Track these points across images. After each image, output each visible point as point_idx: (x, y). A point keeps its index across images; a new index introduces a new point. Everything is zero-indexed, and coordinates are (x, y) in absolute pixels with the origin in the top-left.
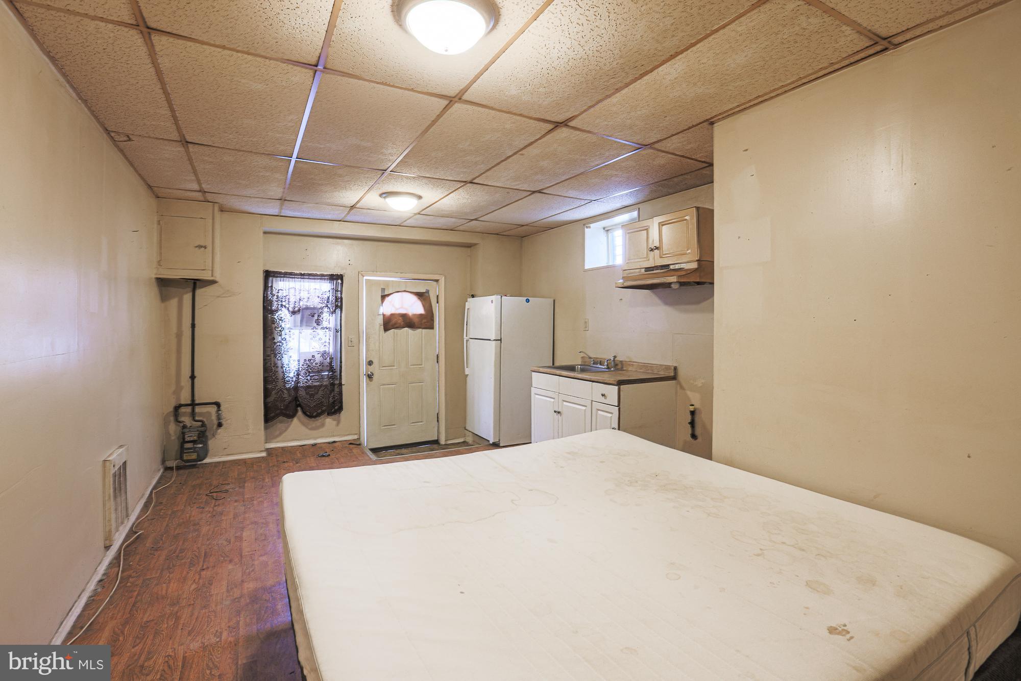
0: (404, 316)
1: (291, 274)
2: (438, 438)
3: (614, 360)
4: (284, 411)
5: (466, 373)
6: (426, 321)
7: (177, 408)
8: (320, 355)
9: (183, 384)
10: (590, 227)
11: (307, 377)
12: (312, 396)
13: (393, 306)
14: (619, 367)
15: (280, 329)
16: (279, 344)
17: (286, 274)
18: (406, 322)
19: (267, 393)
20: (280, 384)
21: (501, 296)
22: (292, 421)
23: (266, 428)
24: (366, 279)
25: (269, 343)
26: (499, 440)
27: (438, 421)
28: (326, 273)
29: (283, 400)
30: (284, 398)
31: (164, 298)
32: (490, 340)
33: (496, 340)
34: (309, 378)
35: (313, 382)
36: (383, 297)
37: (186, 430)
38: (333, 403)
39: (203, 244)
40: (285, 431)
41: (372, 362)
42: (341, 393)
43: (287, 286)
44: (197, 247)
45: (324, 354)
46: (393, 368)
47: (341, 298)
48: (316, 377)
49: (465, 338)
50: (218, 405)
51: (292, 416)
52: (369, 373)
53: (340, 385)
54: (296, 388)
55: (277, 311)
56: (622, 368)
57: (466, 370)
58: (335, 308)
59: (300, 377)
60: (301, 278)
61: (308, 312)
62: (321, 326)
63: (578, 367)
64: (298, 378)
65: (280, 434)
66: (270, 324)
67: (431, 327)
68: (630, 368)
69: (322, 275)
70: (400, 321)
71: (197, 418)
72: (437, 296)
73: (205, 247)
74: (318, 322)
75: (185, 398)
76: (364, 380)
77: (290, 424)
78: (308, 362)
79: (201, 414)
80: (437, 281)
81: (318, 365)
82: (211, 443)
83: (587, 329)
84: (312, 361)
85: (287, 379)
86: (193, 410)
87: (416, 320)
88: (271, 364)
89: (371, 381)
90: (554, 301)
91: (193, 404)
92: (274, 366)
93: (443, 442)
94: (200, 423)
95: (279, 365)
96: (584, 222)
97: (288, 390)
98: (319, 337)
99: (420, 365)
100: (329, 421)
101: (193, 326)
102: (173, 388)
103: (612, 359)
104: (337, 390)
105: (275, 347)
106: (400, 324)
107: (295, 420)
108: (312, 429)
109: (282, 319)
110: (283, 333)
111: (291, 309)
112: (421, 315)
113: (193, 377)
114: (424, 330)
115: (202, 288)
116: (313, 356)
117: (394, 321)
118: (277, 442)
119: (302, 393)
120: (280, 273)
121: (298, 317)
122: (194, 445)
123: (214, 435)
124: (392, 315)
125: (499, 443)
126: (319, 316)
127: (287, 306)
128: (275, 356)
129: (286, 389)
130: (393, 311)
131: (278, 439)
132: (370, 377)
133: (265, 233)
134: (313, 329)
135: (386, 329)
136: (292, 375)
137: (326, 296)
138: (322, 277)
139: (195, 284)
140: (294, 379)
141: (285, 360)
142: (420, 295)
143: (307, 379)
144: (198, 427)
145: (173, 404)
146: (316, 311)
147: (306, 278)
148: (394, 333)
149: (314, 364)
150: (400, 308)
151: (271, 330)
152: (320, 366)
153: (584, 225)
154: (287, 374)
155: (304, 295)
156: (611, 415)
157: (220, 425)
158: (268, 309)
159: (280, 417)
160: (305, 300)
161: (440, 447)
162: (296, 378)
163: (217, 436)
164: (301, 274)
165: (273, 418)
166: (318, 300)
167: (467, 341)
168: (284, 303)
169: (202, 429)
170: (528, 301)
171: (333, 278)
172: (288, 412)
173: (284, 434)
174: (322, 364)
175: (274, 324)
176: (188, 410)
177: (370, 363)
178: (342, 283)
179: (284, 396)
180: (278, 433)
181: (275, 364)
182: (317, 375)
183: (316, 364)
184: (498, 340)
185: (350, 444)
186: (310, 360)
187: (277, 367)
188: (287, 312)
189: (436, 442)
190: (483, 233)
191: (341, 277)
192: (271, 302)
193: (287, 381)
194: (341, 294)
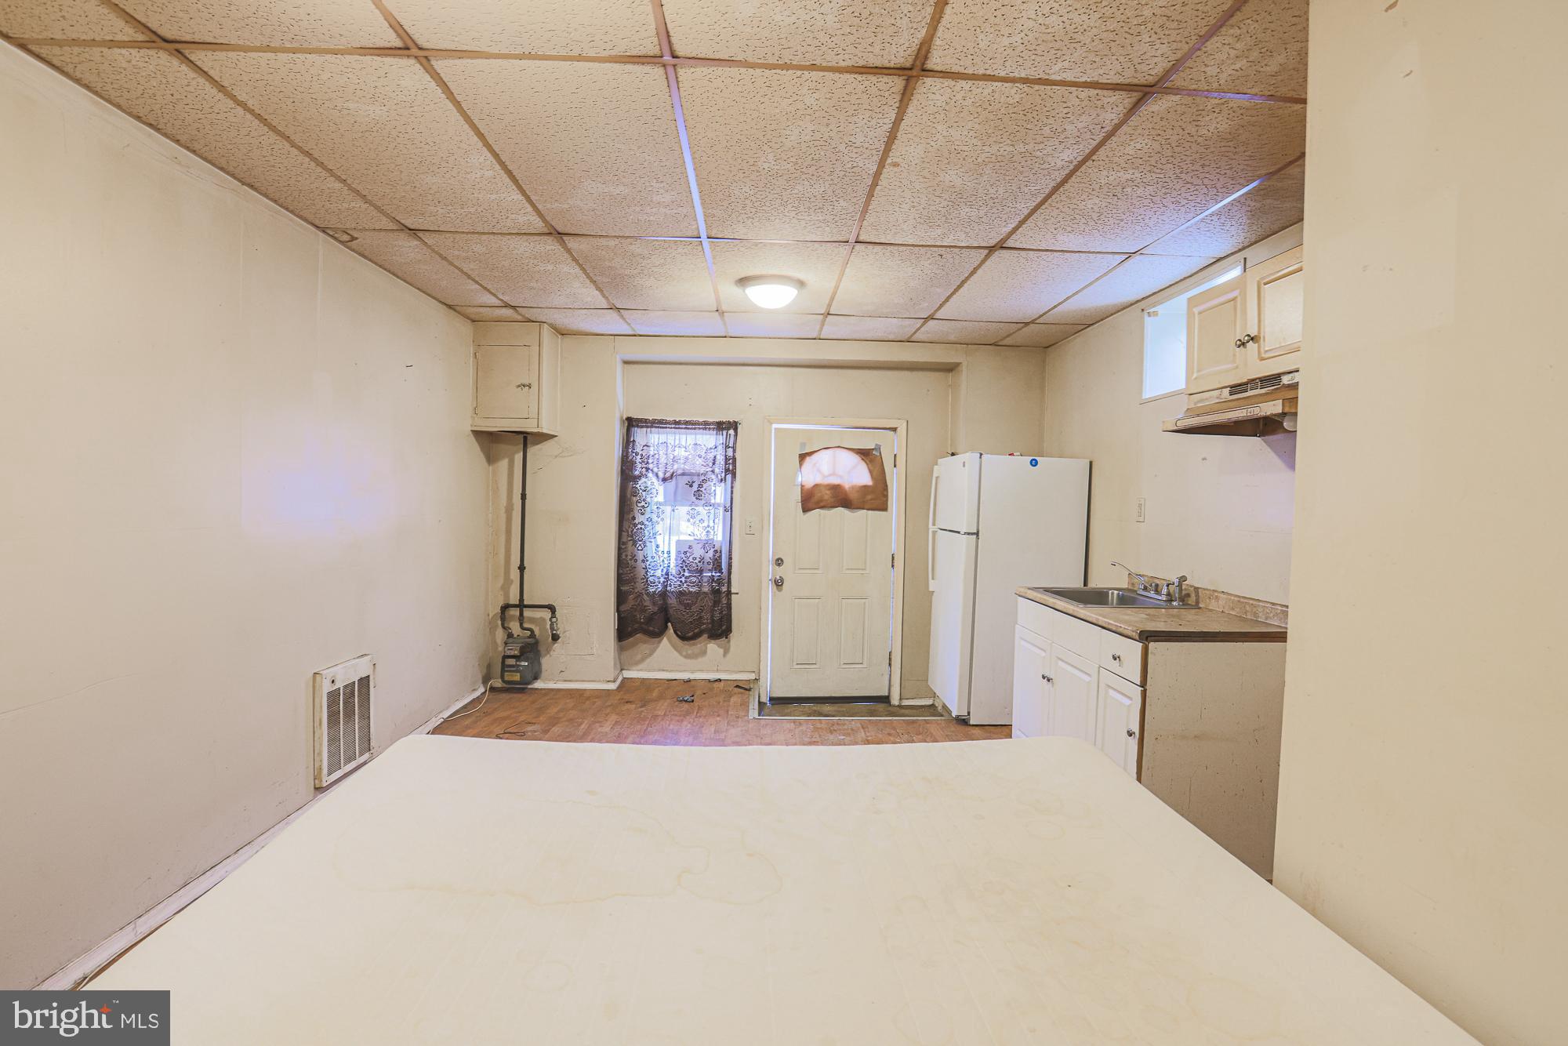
0: (836, 489)
1: (661, 422)
2: (889, 693)
3: (1180, 585)
4: (643, 626)
5: (931, 590)
6: (874, 498)
7: (505, 608)
8: (700, 546)
9: (512, 577)
10: (1156, 314)
11: (680, 578)
12: (688, 606)
13: (819, 471)
14: (1192, 600)
15: (643, 503)
16: (639, 526)
17: (654, 423)
18: (841, 498)
19: (621, 597)
20: (640, 586)
21: (981, 454)
22: (660, 642)
23: (621, 649)
24: (775, 429)
25: (626, 524)
26: (969, 713)
27: (890, 665)
28: (711, 420)
29: (644, 610)
30: (645, 606)
31: (491, 459)
32: (959, 532)
33: (969, 534)
34: (683, 579)
35: (688, 585)
36: (803, 457)
37: (511, 640)
38: (721, 619)
39: (526, 382)
40: (651, 655)
41: (782, 560)
42: (729, 606)
43: (656, 440)
44: (519, 386)
45: (707, 544)
46: (816, 571)
47: (734, 459)
48: (694, 579)
49: (932, 528)
50: (552, 609)
51: (658, 634)
52: (778, 578)
53: (729, 593)
54: (664, 594)
55: (639, 477)
56: (1197, 602)
57: (931, 582)
58: (726, 472)
59: (670, 577)
60: (674, 428)
61: (686, 479)
62: (703, 502)
63: (1113, 593)
64: (667, 579)
65: (643, 660)
66: (629, 496)
67: (883, 507)
68: (1213, 605)
69: (706, 423)
70: (827, 495)
71: (526, 625)
72: (895, 455)
73: (529, 386)
74: (698, 495)
75: (514, 599)
76: (770, 588)
77: (657, 647)
78: (683, 556)
79: (532, 620)
80: (894, 430)
81: (696, 561)
82: (546, 662)
83: (1141, 519)
84: (688, 554)
85: (651, 579)
86: (521, 614)
87: (854, 496)
88: (627, 556)
89: (780, 591)
90: (1091, 463)
91: (521, 606)
92: (631, 560)
93: (895, 701)
94: (529, 633)
95: (640, 556)
96: (1141, 305)
97: (652, 596)
98: (699, 517)
99: (862, 569)
100: (713, 648)
101: (524, 497)
102: (501, 581)
103: (1176, 581)
104: (724, 601)
105: (635, 530)
106: (826, 500)
107: (665, 640)
108: (687, 657)
109: (648, 489)
110: (648, 509)
111: (661, 475)
112: (865, 487)
113: (522, 568)
114: (870, 512)
115: (537, 444)
116: (690, 547)
117: (817, 496)
118: (641, 670)
119: (672, 601)
120: (646, 421)
121: (671, 484)
122: (517, 661)
123: (548, 652)
124: (816, 486)
125: (969, 719)
126: (700, 486)
127: (655, 470)
128: (635, 543)
129: (648, 594)
130: (819, 480)
131: (640, 666)
132: (779, 583)
133: (626, 362)
134: (691, 505)
135: (805, 510)
136: (659, 573)
137: (711, 456)
138: (705, 425)
139: (525, 439)
140: (662, 580)
141: (650, 550)
142: (864, 454)
143: (681, 581)
144: (525, 638)
145: (501, 603)
146: (695, 478)
147: (682, 428)
148: (820, 515)
149: (691, 559)
150: (830, 475)
151: (631, 504)
152: (700, 562)
153: (1143, 310)
154: (652, 572)
155: (681, 453)
156: (1130, 702)
157: (555, 638)
158: (628, 474)
159: (638, 635)
160: (682, 461)
161: (890, 708)
162: (665, 578)
163: (552, 653)
164: (676, 423)
165: (630, 635)
166: (700, 461)
167: (934, 533)
168: (651, 466)
169: (531, 640)
170: (1034, 463)
171: (720, 426)
172: (651, 628)
173: (648, 660)
174: (702, 559)
175: (636, 496)
176: (515, 612)
177: (779, 562)
178: (736, 435)
179: (645, 604)
180: (639, 657)
181: (634, 556)
182: (695, 576)
183: (695, 559)
184: (972, 534)
185: (737, 686)
186: (685, 553)
187: (636, 561)
188: (654, 479)
189: (885, 700)
190: (967, 344)
191: (734, 426)
192: (633, 463)
193: (651, 582)
194: (734, 451)
